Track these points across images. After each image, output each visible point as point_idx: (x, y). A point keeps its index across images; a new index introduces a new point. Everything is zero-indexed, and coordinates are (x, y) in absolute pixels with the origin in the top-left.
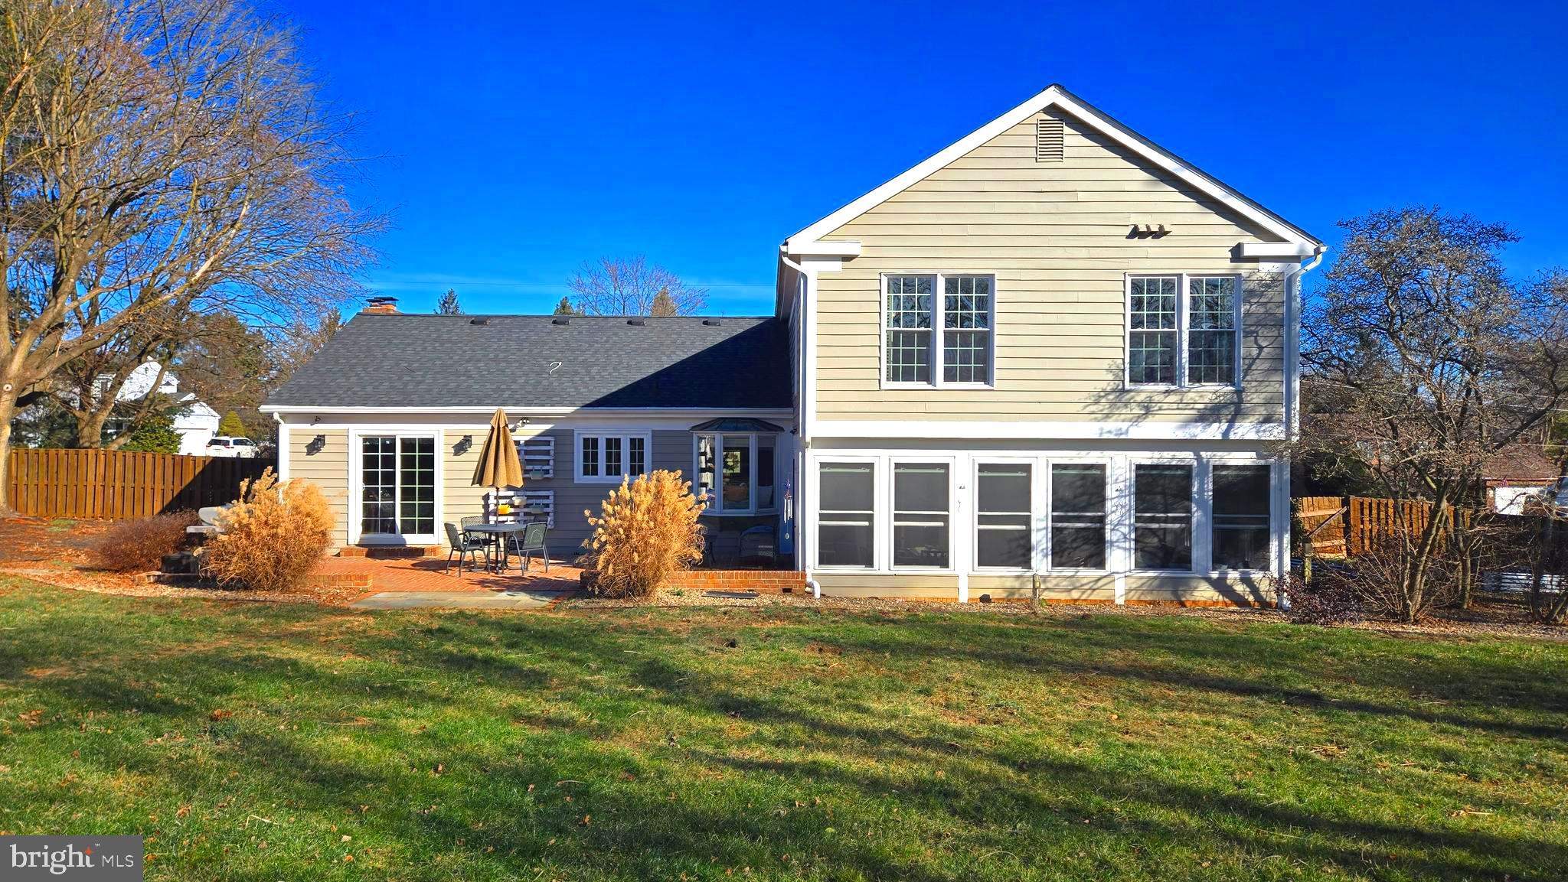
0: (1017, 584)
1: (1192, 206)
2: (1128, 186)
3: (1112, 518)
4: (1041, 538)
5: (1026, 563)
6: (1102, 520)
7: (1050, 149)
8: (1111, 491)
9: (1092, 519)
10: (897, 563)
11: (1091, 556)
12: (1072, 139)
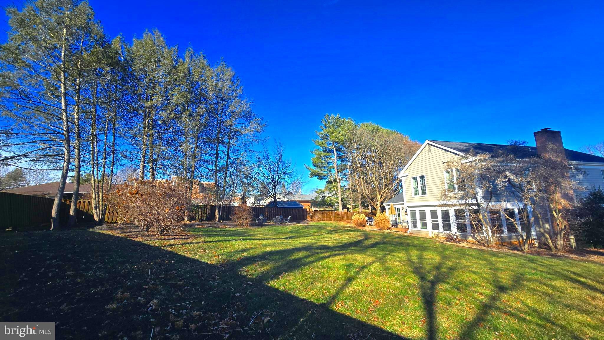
0: (438, 234)
1: (453, 155)
2: (442, 154)
3: (451, 221)
4: (441, 225)
5: (439, 230)
6: (450, 221)
7: (430, 150)
8: (450, 215)
9: (448, 221)
10: (423, 226)
11: (449, 229)
12: (432, 147)
